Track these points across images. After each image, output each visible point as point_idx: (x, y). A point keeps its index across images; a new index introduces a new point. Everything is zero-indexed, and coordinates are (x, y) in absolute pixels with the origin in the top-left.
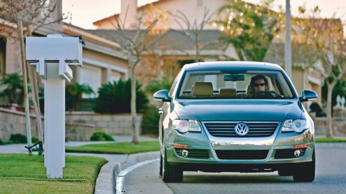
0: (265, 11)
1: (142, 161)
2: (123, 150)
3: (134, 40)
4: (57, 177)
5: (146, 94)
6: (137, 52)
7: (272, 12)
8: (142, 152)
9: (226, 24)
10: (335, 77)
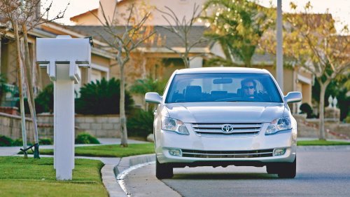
0: (255, 7)
1: (135, 164)
2: (115, 153)
3: (123, 38)
4: (67, 179)
5: (130, 95)
6: (127, 51)
7: (262, 7)
8: (133, 155)
9: (212, 21)
10: (328, 77)
